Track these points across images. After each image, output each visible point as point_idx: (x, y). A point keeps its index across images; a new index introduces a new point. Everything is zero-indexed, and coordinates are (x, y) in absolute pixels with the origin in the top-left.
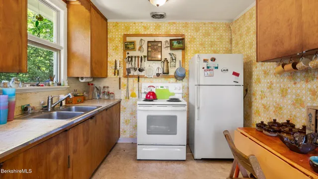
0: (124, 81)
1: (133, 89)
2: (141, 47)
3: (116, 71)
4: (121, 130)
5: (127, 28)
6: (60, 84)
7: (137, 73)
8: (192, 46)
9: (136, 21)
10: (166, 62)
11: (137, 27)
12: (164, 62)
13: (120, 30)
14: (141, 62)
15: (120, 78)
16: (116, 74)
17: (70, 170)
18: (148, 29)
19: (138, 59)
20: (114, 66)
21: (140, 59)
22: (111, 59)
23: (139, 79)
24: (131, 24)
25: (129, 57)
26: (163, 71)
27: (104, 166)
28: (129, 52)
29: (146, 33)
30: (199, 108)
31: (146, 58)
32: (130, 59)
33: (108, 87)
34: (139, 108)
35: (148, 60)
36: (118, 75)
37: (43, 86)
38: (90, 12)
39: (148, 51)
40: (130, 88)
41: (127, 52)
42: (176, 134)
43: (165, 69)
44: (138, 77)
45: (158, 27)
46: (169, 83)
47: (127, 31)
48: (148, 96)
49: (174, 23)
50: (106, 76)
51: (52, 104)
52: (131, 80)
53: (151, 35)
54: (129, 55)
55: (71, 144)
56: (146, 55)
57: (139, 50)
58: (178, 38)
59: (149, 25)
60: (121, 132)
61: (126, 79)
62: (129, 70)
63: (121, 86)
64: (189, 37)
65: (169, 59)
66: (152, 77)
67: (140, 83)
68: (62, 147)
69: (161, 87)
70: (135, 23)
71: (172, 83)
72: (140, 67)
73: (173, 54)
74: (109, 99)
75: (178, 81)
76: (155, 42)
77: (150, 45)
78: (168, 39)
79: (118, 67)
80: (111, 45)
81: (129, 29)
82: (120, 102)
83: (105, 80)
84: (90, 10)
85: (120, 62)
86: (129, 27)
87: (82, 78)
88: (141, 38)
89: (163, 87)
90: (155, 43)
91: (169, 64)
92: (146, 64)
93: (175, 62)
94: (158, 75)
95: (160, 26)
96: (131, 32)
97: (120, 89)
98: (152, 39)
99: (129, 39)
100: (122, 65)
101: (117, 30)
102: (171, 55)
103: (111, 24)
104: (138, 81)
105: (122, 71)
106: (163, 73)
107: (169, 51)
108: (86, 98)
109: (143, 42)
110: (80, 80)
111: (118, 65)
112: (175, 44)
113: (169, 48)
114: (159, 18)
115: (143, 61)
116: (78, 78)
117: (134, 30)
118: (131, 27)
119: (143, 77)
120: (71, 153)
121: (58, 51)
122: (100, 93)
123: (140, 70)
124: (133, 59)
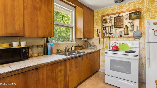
0: (102, 40)
1: (106, 44)
2: (110, 21)
3: (98, 35)
4: (100, 65)
5: (103, 12)
6: (72, 42)
7: (108, 35)
8: (148, 14)
9: (108, 7)
10: (126, 28)
11: (108, 11)
12: (125, 28)
13: (99, 14)
14: (111, 29)
15: (100, 38)
16: (98, 36)
17: (67, 78)
18: (114, 10)
19: (109, 28)
20: (97, 32)
21: (110, 27)
22: (95, 29)
23: (109, 39)
24: (105, 10)
25: (104, 27)
26: (124, 33)
27: (88, 81)
28: (104, 25)
29: (113, 13)
30: (149, 59)
31: (113, 27)
32: (104, 28)
33: (94, 43)
34: (106, 54)
35: (114, 28)
36: (99, 37)
37: (65, 42)
38: (83, 9)
39: (114, 23)
40: (105, 44)
41: (103, 25)
42: (130, 74)
43: (126, 32)
44: (109, 38)
45: (121, 7)
46: (129, 40)
47: (103, 13)
48: (113, 48)
49: (132, 2)
50: (93, 38)
51: (67, 49)
52: (105, 39)
53: (116, 13)
54: (104, 26)
55: (68, 67)
56: (113, 25)
57: (110, 23)
58: (135, 11)
59: (115, 7)
60: (100, 66)
61: (103, 39)
62: (104, 34)
63: (100, 42)
64: (145, 9)
65: (129, 25)
66: (118, 37)
67: (110, 41)
68: (63, 67)
69: (122, 43)
70: (107, 9)
71: (131, 40)
72: (110, 32)
73: (132, 22)
74: (94, 49)
75: (135, 39)
76: (119, 16)
77: (115, 19)
78: (128, 13)
79: (99, 33)
80: (95, 22)
81: (104, 12)
82: (100, 50)
83: (93, 39)
84: (83, 8)
85: (99, 30)
86: (104, 11)
87: (82, 39)
88: (110, 16)
89: (124, 43)
90: (119, 18)
91: (129, 29)
92: (113, 30)
93: (134, 27)
94: (121, 36)
95: (122, 7)
96: (105, 14)
97: (100, 44)
98: (117, 15)
99: (104, 18)
100: (101, 32)
101: (98, 14)
102: (130, 23)
103: (95, 12)
104: (109, 40)
105: (101, 35)
106: (125, 35)
107: (129, 21)
108: (84, 48)
109: (111, 18)
110: (81, 39)
111: (99, 32)
112: (133, 15)
113: (129, 19)
114: (120, 2)
115: (112, 29)
116: (80, 39)
117: (107, 13)
118: (105, 11)
119: (112, 37)
120: (68, 71)
121: (72, 28)
122: (90, 46)
123: (110, 34)
124: (106, 28)
